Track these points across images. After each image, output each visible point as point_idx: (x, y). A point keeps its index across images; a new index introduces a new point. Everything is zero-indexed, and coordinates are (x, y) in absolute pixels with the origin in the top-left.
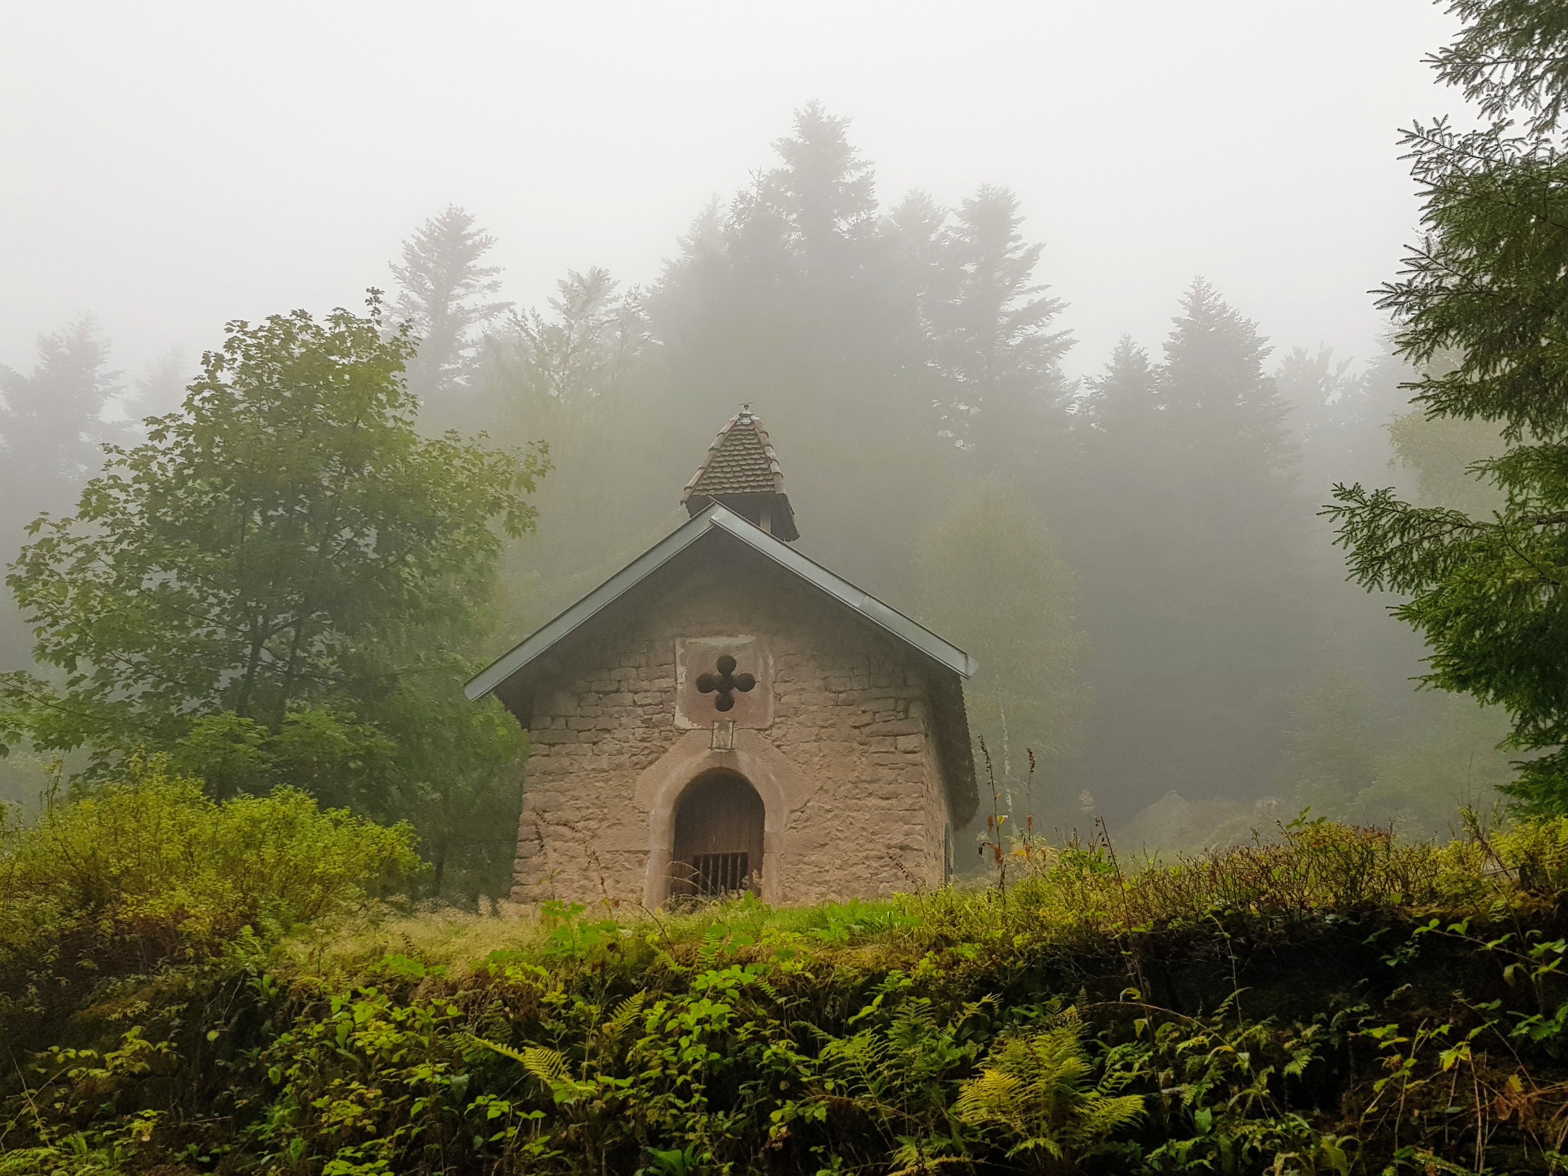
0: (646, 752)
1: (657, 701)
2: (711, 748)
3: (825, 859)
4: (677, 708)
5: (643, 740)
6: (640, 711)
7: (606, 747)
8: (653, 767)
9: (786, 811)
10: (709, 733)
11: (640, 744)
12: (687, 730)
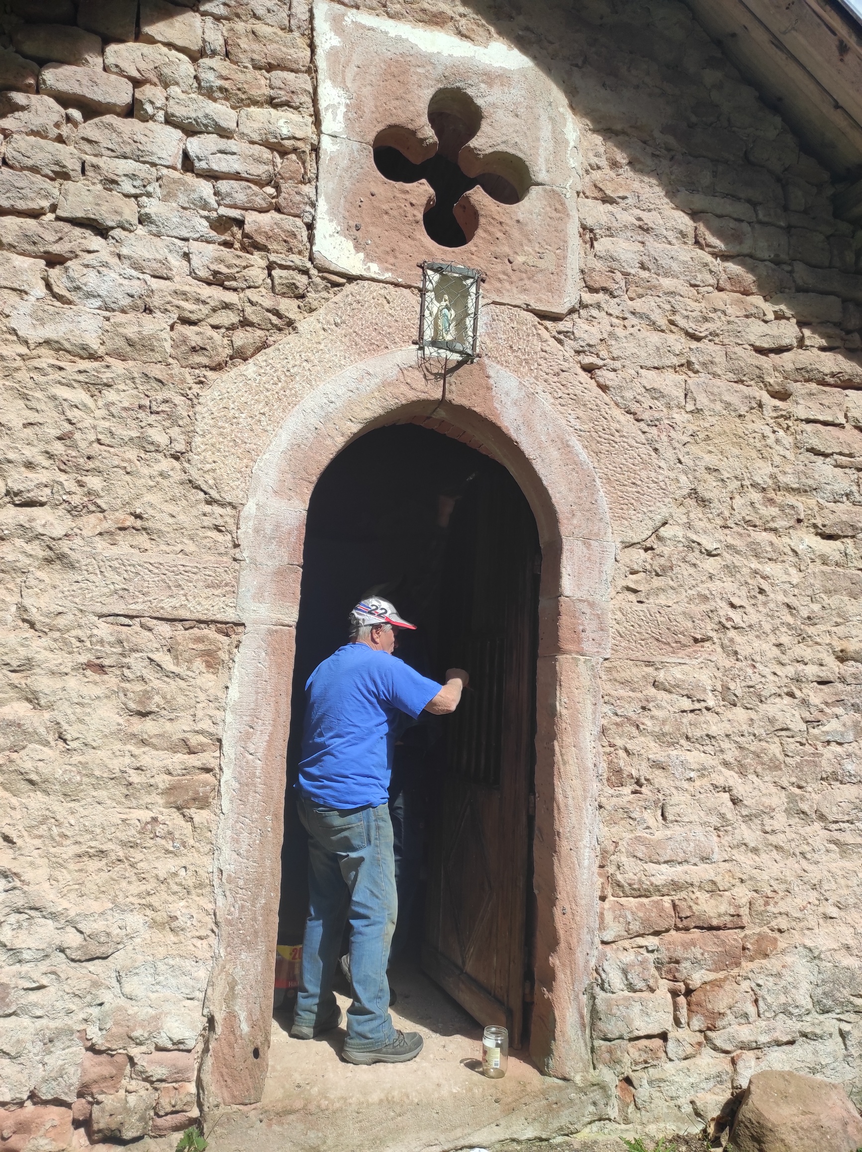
0: (228, 318)
1: (260, 170)
2: (419, 343)
3: (705, 678)
4: (322, 206)
5: (217, 280)
6: (205, 188)
7: (91, 280)
8: (249, 369)
9: (613, 543)
10: (413, 299)
11: (206, 291)
12: (351, 279)
